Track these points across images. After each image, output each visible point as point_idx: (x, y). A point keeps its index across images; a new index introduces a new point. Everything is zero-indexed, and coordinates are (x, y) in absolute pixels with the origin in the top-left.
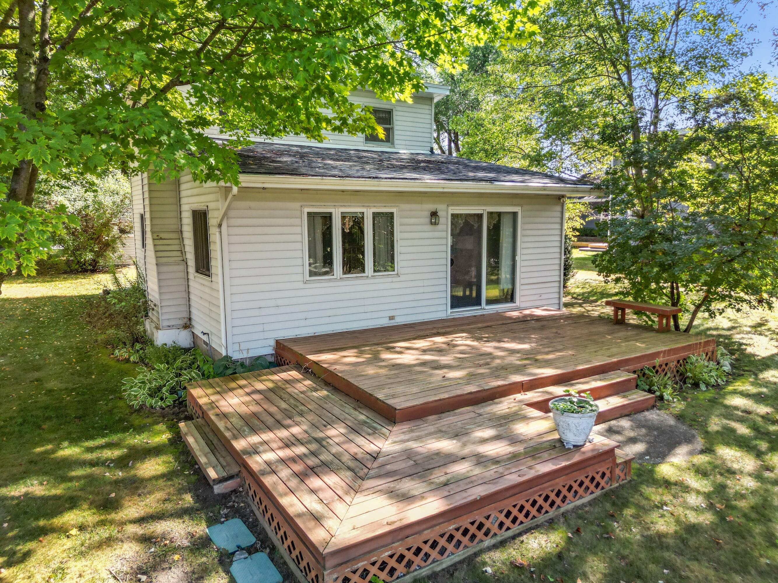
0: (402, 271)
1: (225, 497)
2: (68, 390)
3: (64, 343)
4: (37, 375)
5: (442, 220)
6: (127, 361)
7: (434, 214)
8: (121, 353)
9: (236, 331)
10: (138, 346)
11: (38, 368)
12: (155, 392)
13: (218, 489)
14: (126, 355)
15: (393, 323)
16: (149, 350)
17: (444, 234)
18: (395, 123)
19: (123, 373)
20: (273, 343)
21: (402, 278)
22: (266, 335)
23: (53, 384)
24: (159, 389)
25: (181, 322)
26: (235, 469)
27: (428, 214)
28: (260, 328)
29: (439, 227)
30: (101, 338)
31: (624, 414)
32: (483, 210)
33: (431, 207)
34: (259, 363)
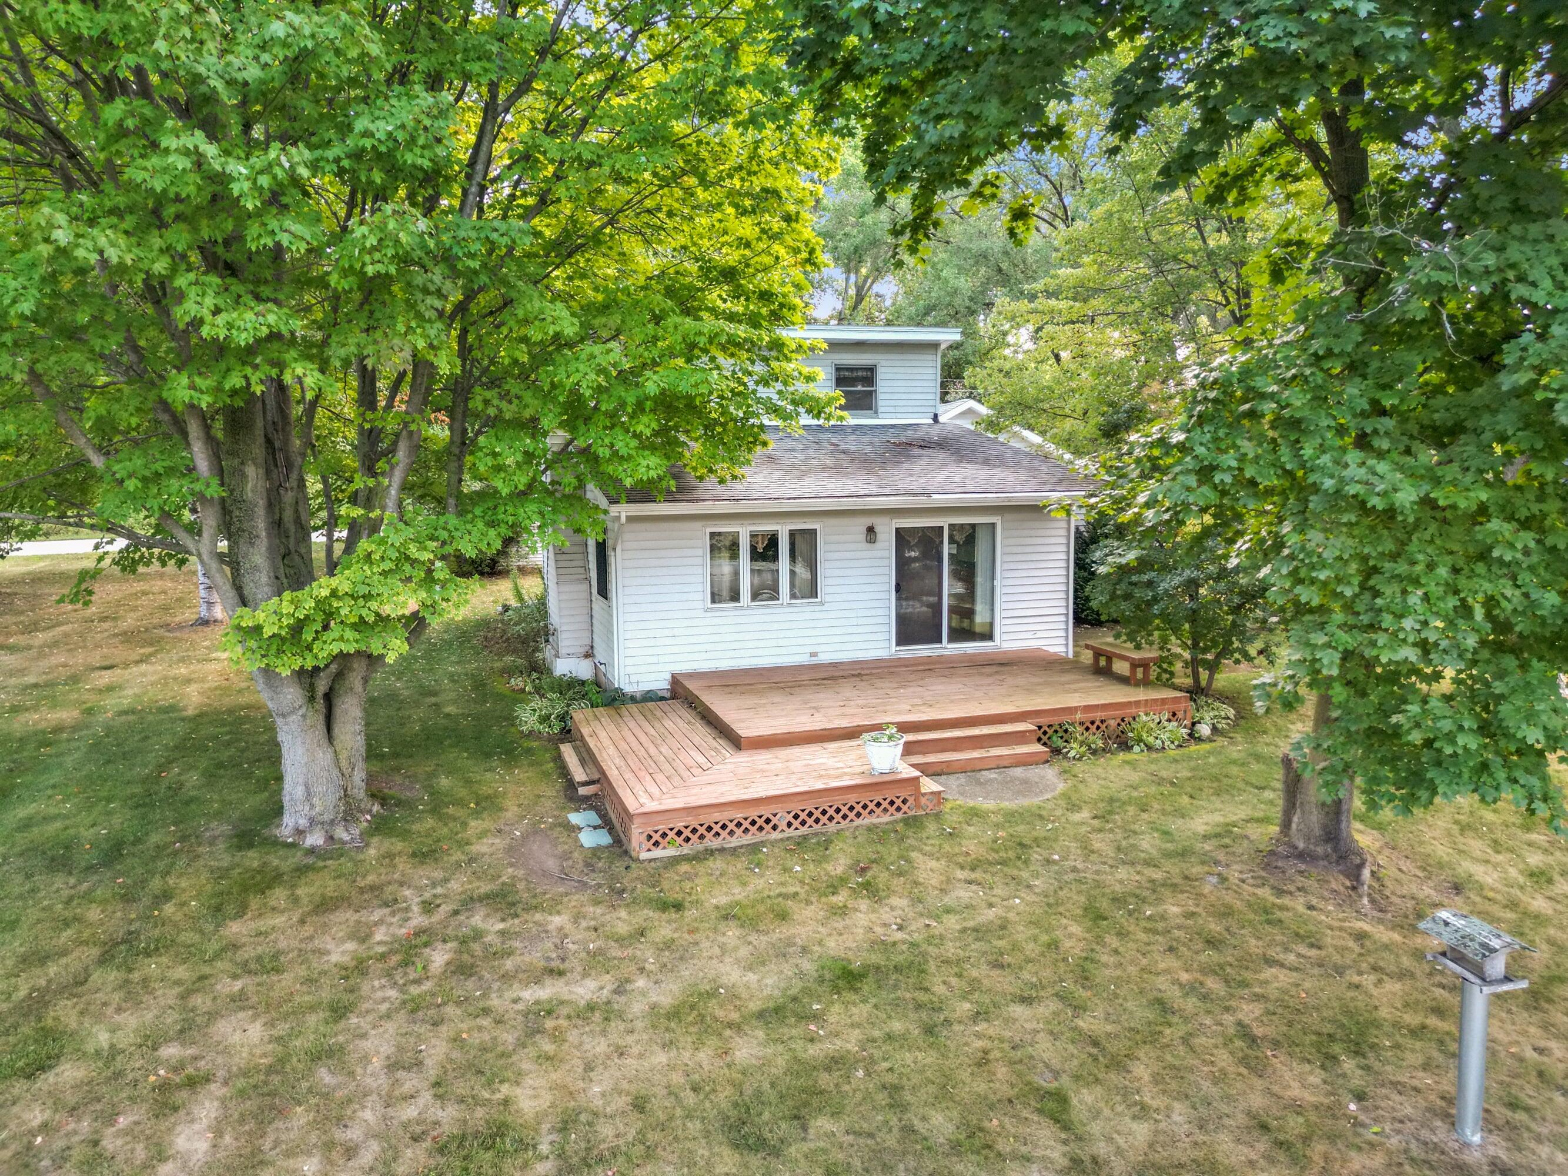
0: (827, 598)
1: (586, 798)
2: (465, 716)
3: (458, 668)
4: (433, 700)
5: (880, 537)
6: (523, 691)
7: (871, 530)
8: (517, 682)
9: (628, 661)
10: (535, 675)
11: (435, 694)
12: (545, 719)
13: (582, 791)
14: (521, 685)
15: (815, 660)
16: (546, 680)
17: (886, 554)
18: (880, 383)
19: (516, 701)
20: (669, 677)
21: (827, 606)
22: (660, 668)
23: (450, 709)
24: (548, 717)
25: (583, 650)
26: (596, 776)
27: (864, 530)
28: (654, 659)
29: (878, 545)
30: (498, 665)
31: (1002, 765)
32: (944, 522)
33: (868, 521)
34: (650, 697)
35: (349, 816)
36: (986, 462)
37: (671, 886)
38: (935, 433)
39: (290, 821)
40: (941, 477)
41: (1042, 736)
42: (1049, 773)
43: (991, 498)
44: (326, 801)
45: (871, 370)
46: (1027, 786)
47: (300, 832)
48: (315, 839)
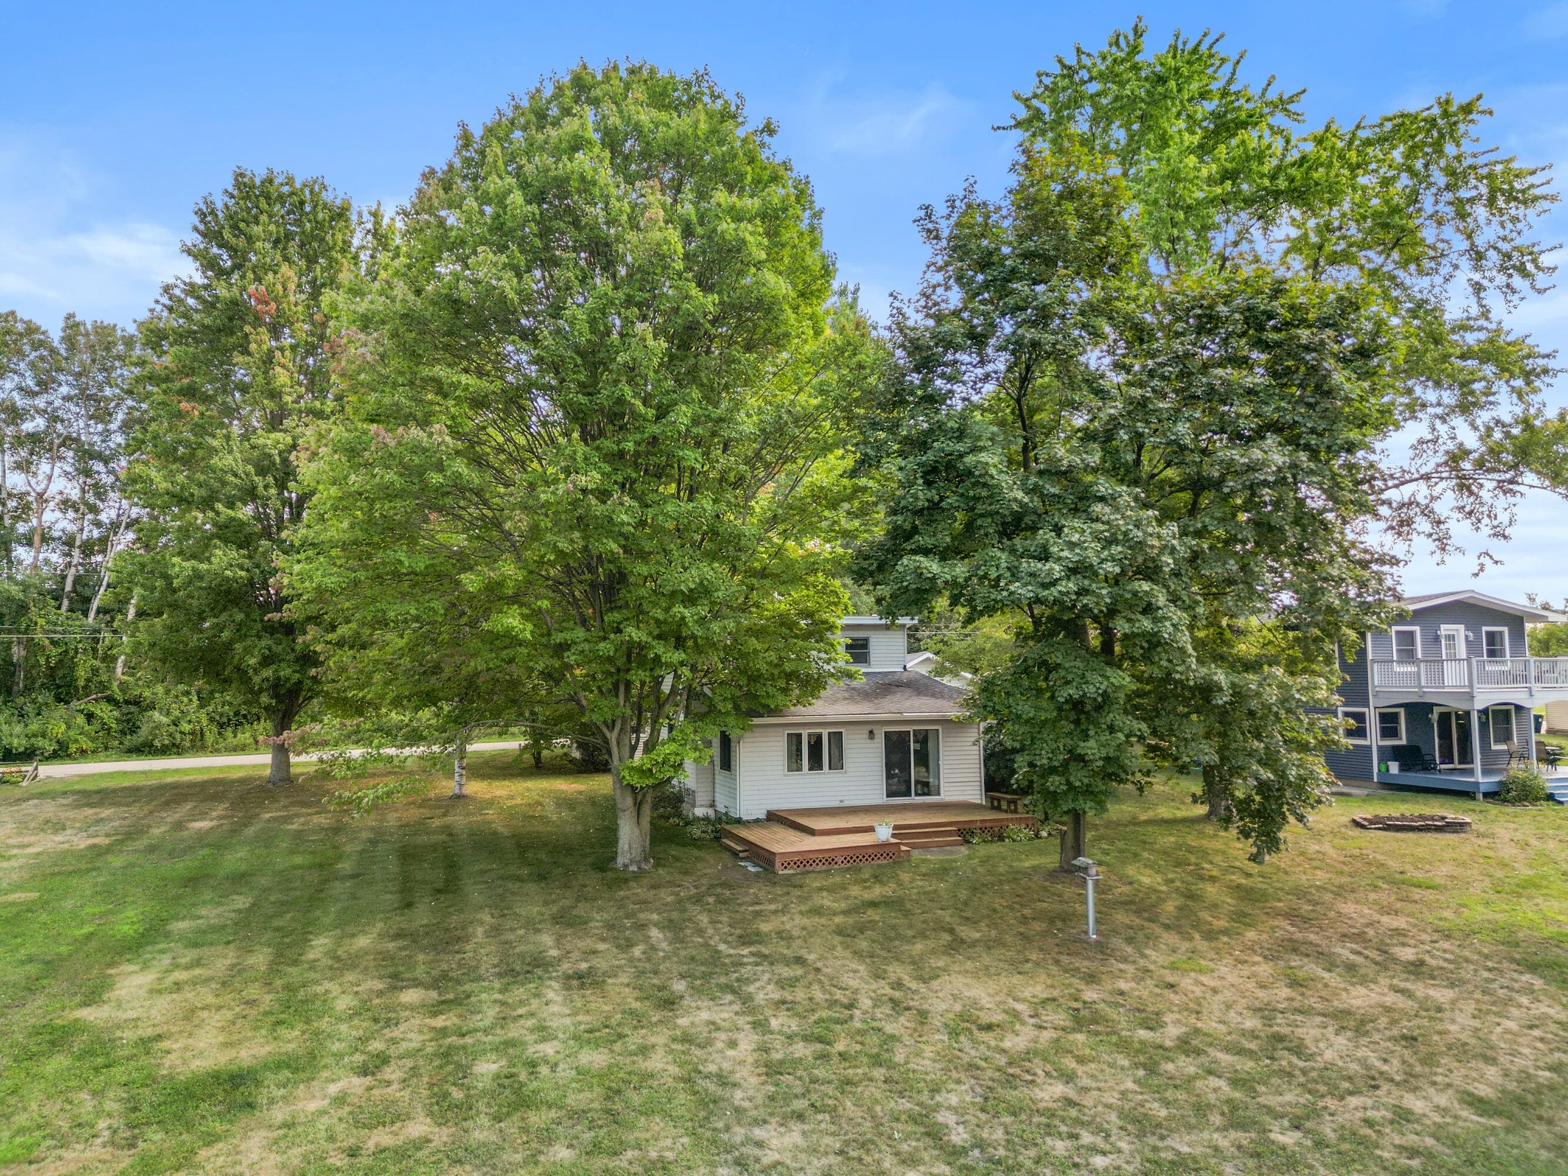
0: (849, 770)
1: (744, 858)
5: (876, 736)
6: (678, 825)
7: (871, 732)
8: (674, 820)
10: (683, 817)
13: (741, 855)
14: (677, 822)
15: (843, 805)
16: (691, 819)
17: (880, 745)
18: (871, 648)
20: (765, 812)
21: (849, 774)
22: (761, 806)
24: (706, 831)
25: (709, 803)
26: (746, 848)
27: (867, 732)
28: (758, 802)
29: (875, 741)
31: (939, 845)
32: (910, 728)
33: (869, 728)
34: (757, 821)
35: (646, 860)
36: (933, 696)
37: (796, 881)
38: (905, 677)
39: (621, 860)
40: (908, 703)
41: (960, 832)
42: (964, 850)
43: (934, 715)
44: (637, 853)
45: (866, 640)
46: (951, 853)
47: (626, 866)
48: (634, 868)
